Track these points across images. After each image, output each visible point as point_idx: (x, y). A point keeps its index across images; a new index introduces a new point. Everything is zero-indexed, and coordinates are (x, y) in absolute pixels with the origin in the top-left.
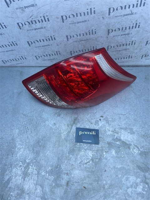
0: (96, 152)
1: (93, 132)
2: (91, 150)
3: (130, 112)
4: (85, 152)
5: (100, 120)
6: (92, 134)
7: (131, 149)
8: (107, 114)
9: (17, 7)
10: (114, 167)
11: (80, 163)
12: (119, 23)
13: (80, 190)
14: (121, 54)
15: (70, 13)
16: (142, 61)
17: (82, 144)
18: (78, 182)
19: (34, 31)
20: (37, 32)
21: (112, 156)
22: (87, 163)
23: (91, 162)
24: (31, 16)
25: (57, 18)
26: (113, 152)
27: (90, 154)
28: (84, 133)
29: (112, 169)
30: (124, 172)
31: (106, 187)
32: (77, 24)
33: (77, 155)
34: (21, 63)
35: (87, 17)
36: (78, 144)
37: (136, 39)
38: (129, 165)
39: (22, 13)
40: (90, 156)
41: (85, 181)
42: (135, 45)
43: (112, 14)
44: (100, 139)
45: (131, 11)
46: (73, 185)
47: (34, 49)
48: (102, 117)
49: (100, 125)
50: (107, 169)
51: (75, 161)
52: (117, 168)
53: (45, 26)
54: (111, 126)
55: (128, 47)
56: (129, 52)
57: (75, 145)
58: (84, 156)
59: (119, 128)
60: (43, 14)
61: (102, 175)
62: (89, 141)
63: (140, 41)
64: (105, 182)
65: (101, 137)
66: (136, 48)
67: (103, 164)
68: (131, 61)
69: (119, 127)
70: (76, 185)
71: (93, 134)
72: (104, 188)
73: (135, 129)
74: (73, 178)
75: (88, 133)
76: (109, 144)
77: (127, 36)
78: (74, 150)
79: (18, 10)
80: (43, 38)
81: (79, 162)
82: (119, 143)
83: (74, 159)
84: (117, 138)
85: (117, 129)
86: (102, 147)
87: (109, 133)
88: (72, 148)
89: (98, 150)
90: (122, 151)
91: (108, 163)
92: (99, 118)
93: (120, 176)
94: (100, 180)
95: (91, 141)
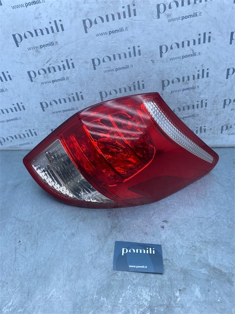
0: (158, 290)
1: (150, 249)
2: (146, 286)
3: (218, 214)
4: (133, 290)
5: (163, 227)
6: (147, 252)
8: (176, 217)
9: (30, 46)
12: (177, 70)
15: (105, 55)
16: (222, 139)
17: (128, 273)
19: (51, 84)
20: (56, 86)
21: (194, 299)
24: (48, 59)
25: (86, 62)
26: (197, 292)
27: (146, 296)
28: (132, 251)
32: (114, 72)
33: (116, 296)
34: (28, 143)
35: (128, 61)
36: (120, 273)
37: (206, 97)
39: (36, 56)
40: (146, 300)
42: (207, 108)
43: (165, 55)
44: (164, 263)
45: (193, 51)
47: (50, 116)
48: (166, 221)
49: (164, 237)
51: (112, 312)
53: (68, 75)
54: (185, 238)
55: (196, 111)
56: (200, 120)
57: (113, 274)
58: (132, 300)
59: (201, 241)
60: (66, 57)
62: (143, 267)
63: (213, 99)
65: (166, 259)
66: (209, 112)
68: (205, 138)
69: (201, 239)
71: (151, 253)
75: (139, 251)
76: (185, 272)
77: (191, 91)
78: (109, 286)
79: (31, 51)
80: (65, 96)
82: (205, 271)
83: (109, 307)
84: (201, 261)
85: (198, 244)
86: (170, 279)
87: (183, 252)
88: (106, 282)
89: (162, 287)
90: (215, 289)
92: (161, 225)
95: (146, 267)
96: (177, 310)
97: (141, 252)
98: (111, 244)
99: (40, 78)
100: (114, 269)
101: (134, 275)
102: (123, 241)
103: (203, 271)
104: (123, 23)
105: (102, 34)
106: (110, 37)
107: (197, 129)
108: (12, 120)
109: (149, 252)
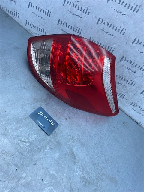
0: (41, 140)
1: (53, 122)
2: (37, 134)
3: (96, 135)
4: (30, 131)
5: (66, 119)
6: (50, 122)
7: (76, 166)
8: (76, 120)
10: (47, 169)
11: (16, 136)
12: (134, 57)
15: (107, 21)
16: (128, 108)
17: (34, 122)
19: (72, 14)
20: (73, 17)
21: (53, 156)
22: (24, 141)
23: (28, 144)
25: (96, 17)
26: (57, 155)
27: (33, 137)
28: (44, 116)
29: (43, 168)
30: (53, 181)
31: (22, 181)
32: (105, 33)
33: (20, 126)
35: (115, 33)
36: (30, 120)
37: (137, 81)
38: (62, 179)
40: (32, 139)
41: (5, 156)
42: (133, 87)
43: (134, 45)
44: (53, 132)
47: (59, 30)
48: (70, 118)
49: (63, 123)
50: (37, 164)
51: (13, 130)
52: (49, 172)
53: (82, 16)
54: (72, 131)
55: (127, 85)
56: (125, 91)
57: (27, 117)
58: (26, 134)
59: (78, 139)
60: (89, 7)
61: (27, 165)
62: (43, 126)
63: (139, 85)
64: (25, 175)
66: (132, 90)
67: (38, 157)
68: (120, 101)
71: (51, 123)
72: (19, 180)
73: (91, 152)
75: (47, 118)
76: (59, 143)
77: (133, 73)
78: (21, 120)
80: (73, 26)
81: (16, 134)
82: (68, 150)
83: (14, 127)
84: (70, 145)
85: (75, 138)
86: (50, 140)
87: (66, 135)
88: (21, 117)
89: (43, 140)
90: (66, 160)
91: (43, 159)
92: (67, 117)
93: (46, 182)
94: (22, 169)
96: (42, 153)
97: (47, 119)
98: (37, 106)
99: (69, 7)
100: (29, 116)
101: (36, 126)
102: (44, 109)
103: (67, 150)
104: (128, 12)
105: (114, 9)
106: (116, 14)
107: (120, 94)
108: (40, 17)
109: (51, 122)
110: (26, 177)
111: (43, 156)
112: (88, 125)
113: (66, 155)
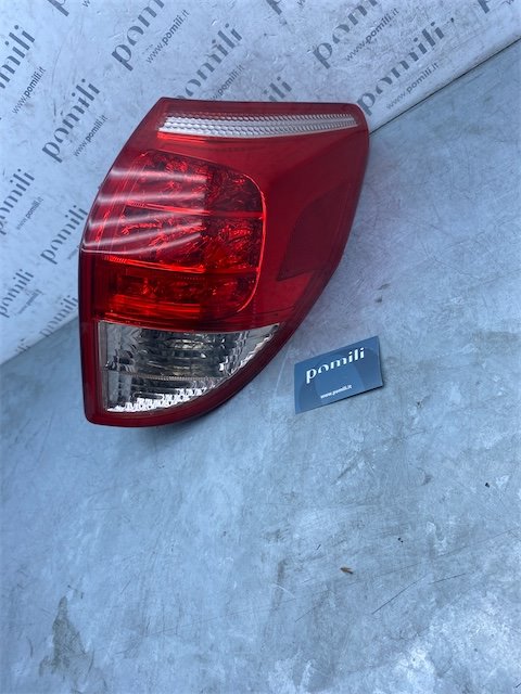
0: (376, 418)
1: (356, 351)
2: (355, 419)
3: (502, 214)
4: (333, 435)
5: (380, 301)
6: (351, 360)
8: (405, 267)
9: (12, 105)
10: (468, 452)
11: (318, 482)
13: (328, 584)
14: (389, 49)
15: (125, 29)
17: (321, 409)
18: (321, 556)
19: (88, 145)
20: (97, 143)
21: (449, 409)
22: (346, 470)
24: (52, 107)
25: (109, 67)
26: (455, 395)
27: (355, 436)
28: (323, 369)
29: (457, 462)
31: (442, 546)
32: (166, 49)
33: (306, 454)
35: (172, 8)
39: (33, 115)
40: (356, 443)
41: (345, 546)
44: (386, 366)
46: (299, 570)
48: (385, 286)
49: (382, 319)
50: (433, 472)
51: (301, 480)
52: (482, 450)
53: (99, 113)
54: (426, 302)
56: (410, 19)
57: (297, 421)
58: (332, 450)
59: (462, 292)
60: (73, 83)
61: (413, 504)
62: (345, 388)
64: (431, 528)
65: (390, 358)
67: (414, 457)
68: (452, 50)
69: (460, 288)
70: (311, 567)
71: (356, 358)
72: (432, 553)
74: (299, 546)
75: (336, 363)
76: (427, 367)
78: (293, 442)
79: (20, 112)
81: (314, 478)
82: (471, 347)
83: (297, 473)
84: (460, 333)
85: (454, 301)
86: (399, 392)
87: (422, 329)
88: (287, 437)
89: (383, 411)
90: (491, 375)
91: (434, 445)
92: (376, 297)
93: (502, 481)
94: (411, 523)
95: (350, 387)
96: (412, 441)
97: (339, 365)
99: (67, 147)
103: (468, 349)
109: (353, 358)
110: (438, 528)
111: (423, 440)
112: (446, 229)
113: (477, 364)
